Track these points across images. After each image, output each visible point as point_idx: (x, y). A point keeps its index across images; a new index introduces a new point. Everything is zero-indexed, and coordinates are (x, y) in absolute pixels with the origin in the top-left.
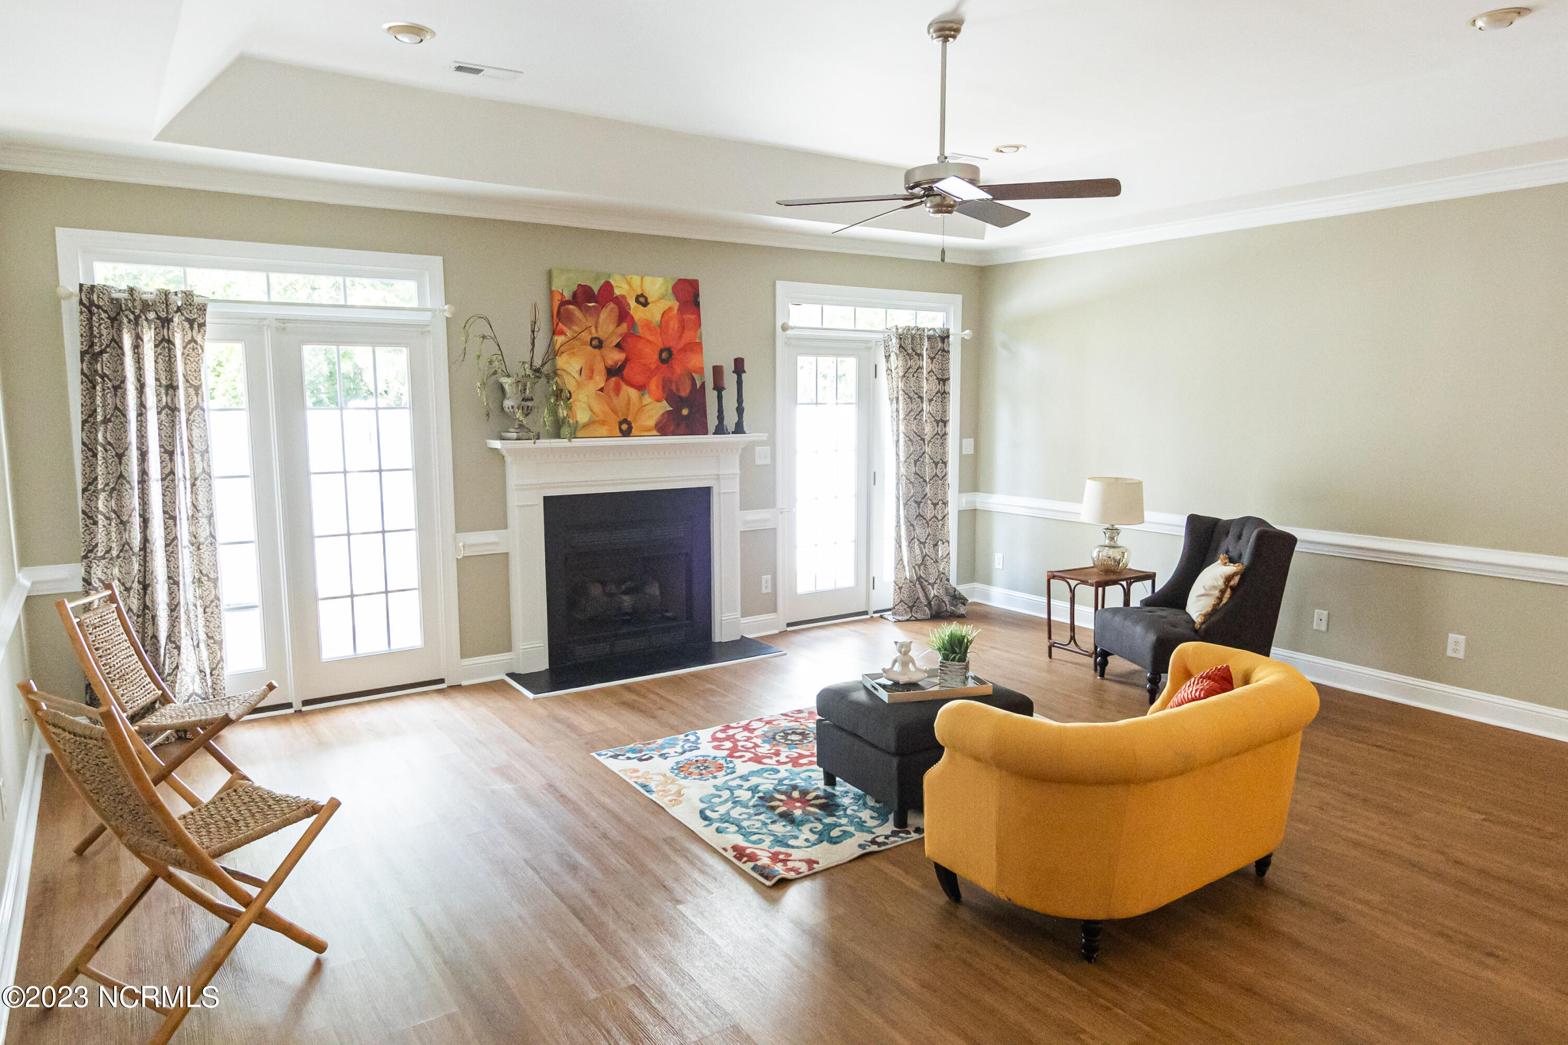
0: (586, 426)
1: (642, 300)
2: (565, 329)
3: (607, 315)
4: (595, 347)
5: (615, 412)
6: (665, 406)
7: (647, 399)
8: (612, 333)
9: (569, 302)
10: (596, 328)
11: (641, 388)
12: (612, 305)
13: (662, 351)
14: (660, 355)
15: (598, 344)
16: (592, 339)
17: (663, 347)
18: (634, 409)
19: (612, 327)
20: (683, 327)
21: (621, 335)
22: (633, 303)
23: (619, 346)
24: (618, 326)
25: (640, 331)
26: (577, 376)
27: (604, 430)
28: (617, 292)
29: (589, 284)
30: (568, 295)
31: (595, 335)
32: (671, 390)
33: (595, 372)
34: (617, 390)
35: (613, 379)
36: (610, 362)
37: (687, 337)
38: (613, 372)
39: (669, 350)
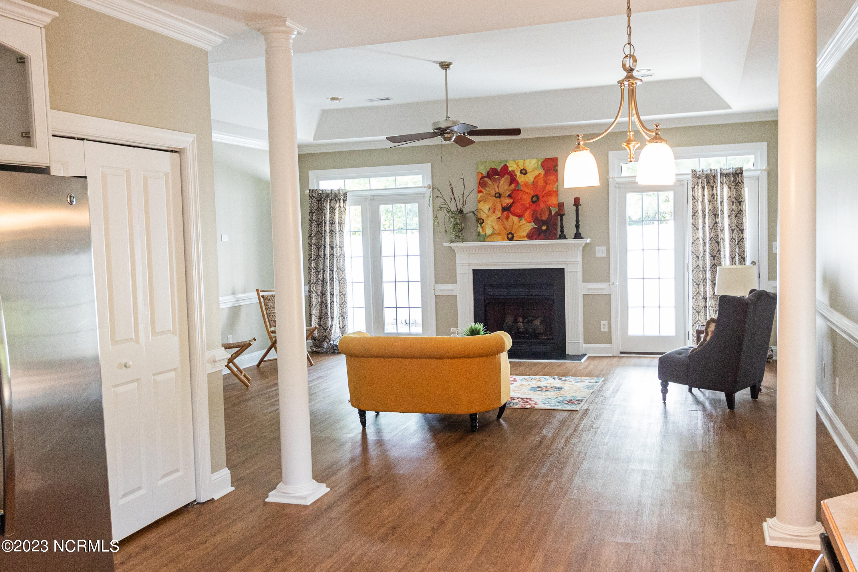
0: (489, 236)
1: (524, 172)
2: (483, 190)
3: (504, 182)
4: (497, 197)
5: (505, 229)
6: (533, 225)
7: (523, 222)
8: (507, 190)
9: (485, 177)
10: (498, 187)
11: (520, 216)
12: (507, 176)
13: (533, 197)
14: (532, 199)
15: (499, 196)
16: (496, 194)
17: (533, 194)
18: (515, 227)
19: (506, 187)
20: (546, 183)
21: (511, 190)
22: (518, 174)
23: (509, 196)
24: (510, 186)
25: (521, 187)
26: (487, 212)
27: (499, 238)
28: (510, 169)
29: (495, 167)
30: (485, 173)
31: (497, 191)
32: (537, 217)
33: (496, 209)
34: (507, 218)
35: (505, 213)
36: (504, 204)
37: (548, 188)
38: (505, 209)
39: (537, 197)
